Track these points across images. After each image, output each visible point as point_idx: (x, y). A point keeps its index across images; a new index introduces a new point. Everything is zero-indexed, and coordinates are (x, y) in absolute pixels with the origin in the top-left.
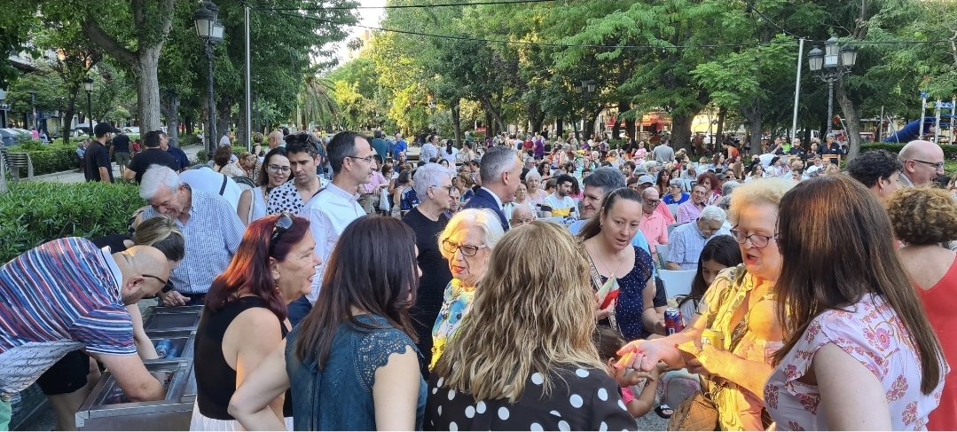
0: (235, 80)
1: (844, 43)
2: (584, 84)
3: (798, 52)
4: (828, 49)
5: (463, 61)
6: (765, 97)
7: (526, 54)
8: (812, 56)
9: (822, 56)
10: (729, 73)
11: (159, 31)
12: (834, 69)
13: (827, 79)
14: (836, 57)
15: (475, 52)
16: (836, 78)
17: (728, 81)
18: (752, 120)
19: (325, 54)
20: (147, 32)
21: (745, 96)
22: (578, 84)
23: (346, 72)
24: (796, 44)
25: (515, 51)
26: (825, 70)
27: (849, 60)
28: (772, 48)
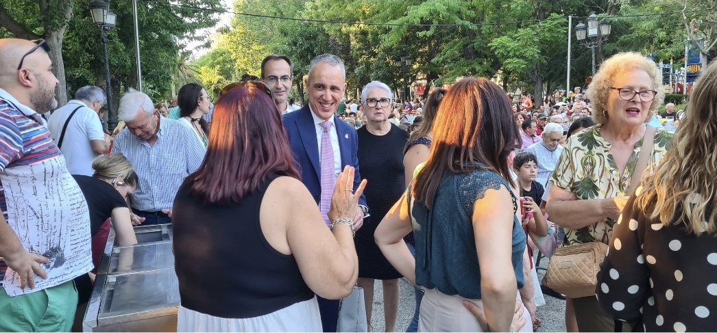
0: (125, 61)
1: (602, 18)
2: (402, 59)
3: (568, 26)
4: (590, 23)
5: (306, 46)
6: (545, 62)
7: (356, 38)
8: (578, 30)
9: (586, 28)
10: (517, 44)
11: (62, 16)
12: (594, 38)
13: (590, 46)
14: (596, 29)
15: (315, 38)
16: (597, 45)
17: (518, 50)
18: (535, 80)
19: (199, 39)
20: (52, 18)
21: (530, 61)
22: (398, 60)
23: (208, 60)
24: (565, 20)
25: (347, 35)
26: (588, 39)
27: (606, 31)
28: (548, 24)
